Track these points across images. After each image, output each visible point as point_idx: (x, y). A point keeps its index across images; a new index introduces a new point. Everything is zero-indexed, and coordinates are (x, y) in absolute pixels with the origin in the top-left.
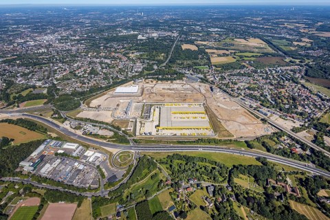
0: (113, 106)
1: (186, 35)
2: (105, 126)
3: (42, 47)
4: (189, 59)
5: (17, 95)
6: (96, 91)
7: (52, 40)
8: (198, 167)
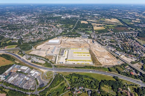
0: (47, 49)
1: (83, 17)
2: (42, 58)
3: (19, 21)
4: (84, 28)
5: (4, 43)
6: (40, 41)
7: (24, 19)
8: (84, 81)
